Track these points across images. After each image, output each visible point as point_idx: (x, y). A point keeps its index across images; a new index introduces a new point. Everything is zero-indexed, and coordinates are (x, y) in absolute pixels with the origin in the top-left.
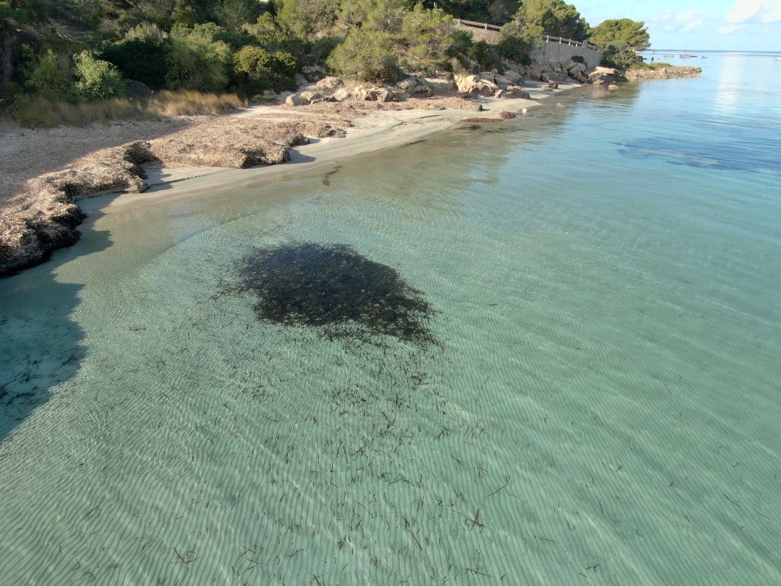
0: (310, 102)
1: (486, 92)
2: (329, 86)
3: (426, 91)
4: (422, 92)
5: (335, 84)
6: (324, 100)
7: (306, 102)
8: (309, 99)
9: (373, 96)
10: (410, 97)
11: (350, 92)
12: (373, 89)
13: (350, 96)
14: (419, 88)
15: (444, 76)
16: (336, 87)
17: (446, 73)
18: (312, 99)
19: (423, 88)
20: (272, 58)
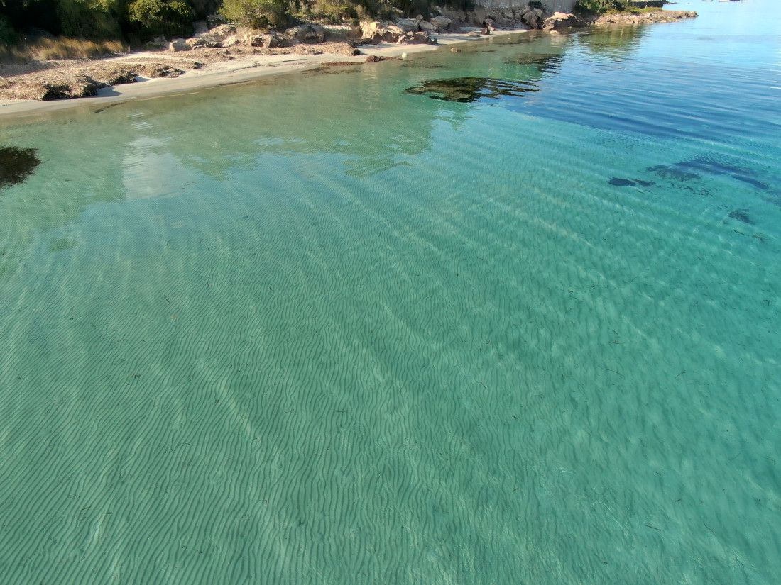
0: (192, 48)
1: (389, 38)
2: (220, 33)
3: (318, 37)
4: (313, 38)
5: (227, 31)
6: (207, 46)
7: (188, 48)
8: (191, 45)
9: (258, 42)
10: (300, 43)
11: (239, 39)
12: (258, 36)
13: (238, 42)
14: (309, 35)
15: (349, 22)
16: (227, 34)
17: (351, 20)
18: (194, 45)
19: (314, 34)
20: (165, 7)
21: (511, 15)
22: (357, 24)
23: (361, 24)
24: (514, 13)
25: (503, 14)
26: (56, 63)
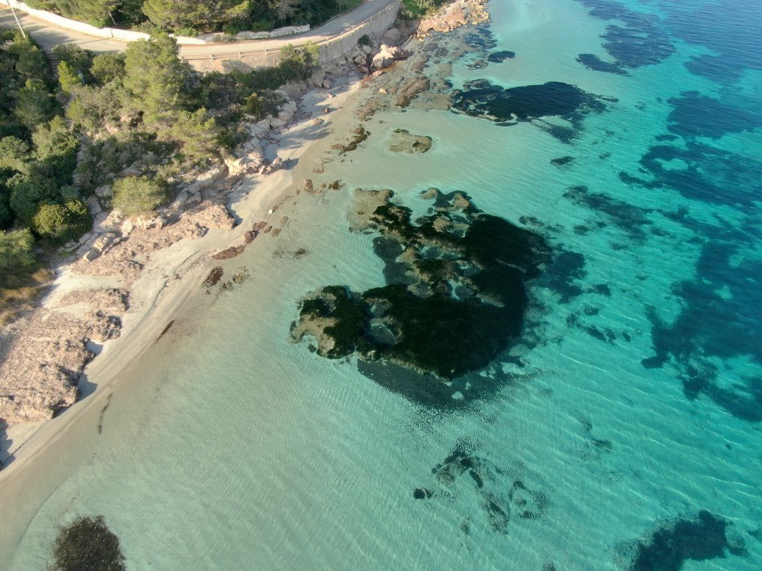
0: (102, 254)
1: (251, 171)
5: (121, 216)
6: (113, 247)
7: (99, 254)
8: (101, 250)
9: (152, 227)
10: (184, 211)
11: (134, 223)
12: (151, 221)
13: (134, 228)
14: (189, 201)
15: (216, 164)
16: (123, 220)
17: (217, 160)
18: (104, 249)
20: (66, 213)
21: (344, 62)
22: (222, 162)
23: (226, 161)
24: (346, 59)
25: (337, 65)
26: (14, 329)
